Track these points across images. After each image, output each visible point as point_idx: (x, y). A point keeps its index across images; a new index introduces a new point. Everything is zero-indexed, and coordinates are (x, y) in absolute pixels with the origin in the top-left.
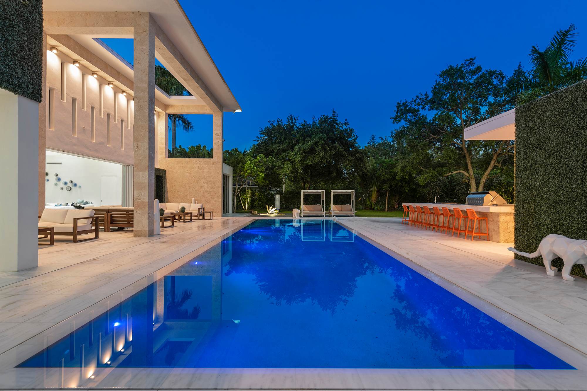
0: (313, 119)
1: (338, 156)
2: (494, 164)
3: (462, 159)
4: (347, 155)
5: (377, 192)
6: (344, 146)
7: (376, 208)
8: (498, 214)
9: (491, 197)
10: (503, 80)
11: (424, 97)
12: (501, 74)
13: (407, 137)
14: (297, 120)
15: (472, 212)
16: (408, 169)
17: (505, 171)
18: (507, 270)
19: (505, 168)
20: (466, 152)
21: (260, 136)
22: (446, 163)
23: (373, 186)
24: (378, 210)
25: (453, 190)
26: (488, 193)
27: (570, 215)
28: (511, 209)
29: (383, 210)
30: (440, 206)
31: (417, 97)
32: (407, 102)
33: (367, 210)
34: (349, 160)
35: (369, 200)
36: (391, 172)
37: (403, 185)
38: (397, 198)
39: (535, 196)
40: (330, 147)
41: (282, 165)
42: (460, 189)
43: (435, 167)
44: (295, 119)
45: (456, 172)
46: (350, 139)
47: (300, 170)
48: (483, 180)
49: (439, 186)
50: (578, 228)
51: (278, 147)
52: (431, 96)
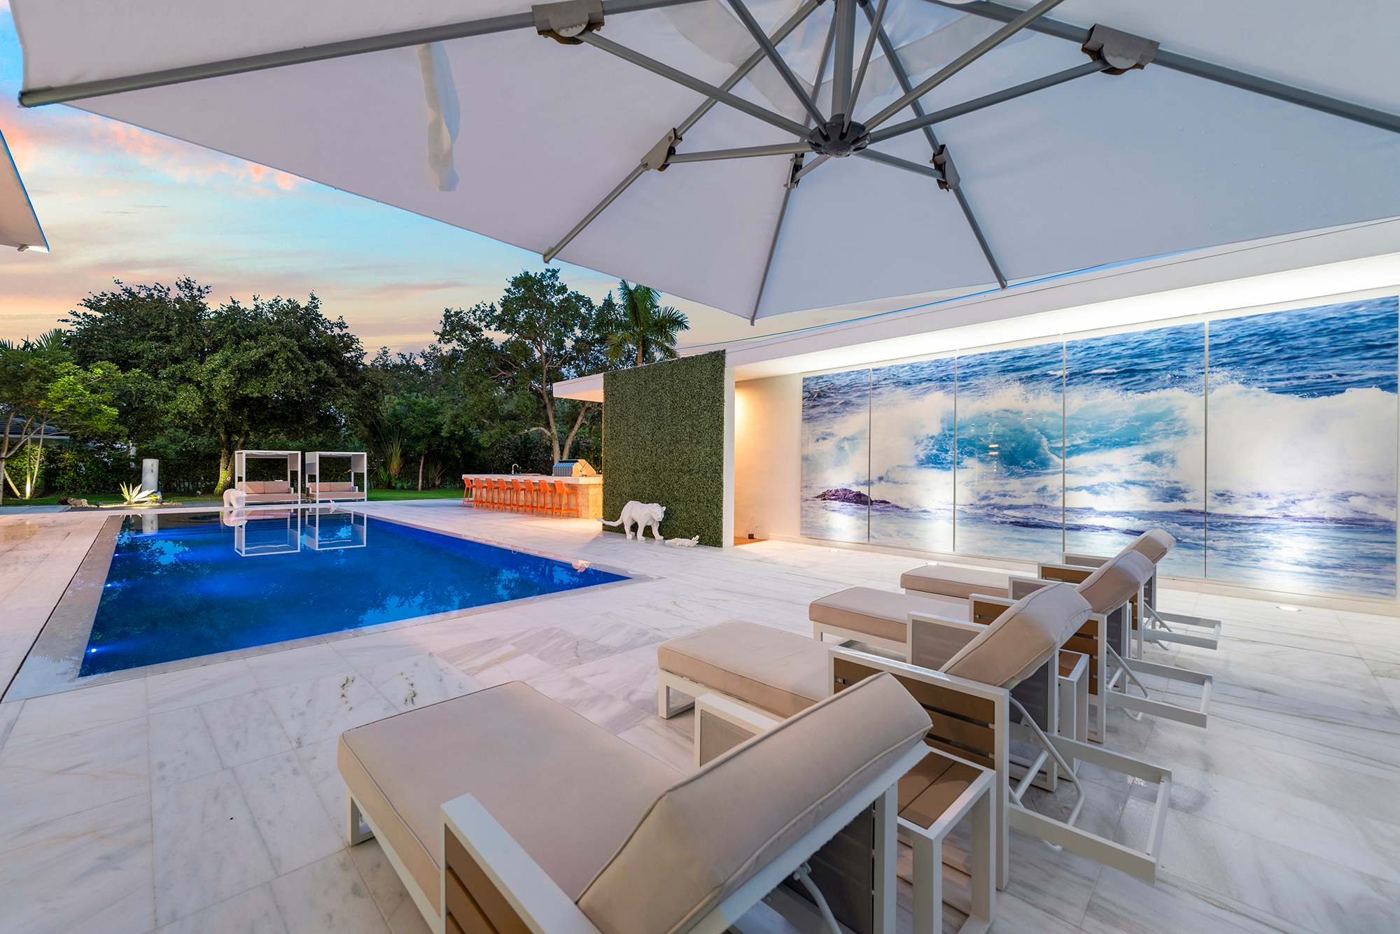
0: (255, 299)
1: (324, 384)
2: (582, 421)
3: (541, 410)
4: (343, 386)
5: (402, 456)
6: (336, 367)
7: (399, 485)
8: (588, 486)
9: (581, 466)
10: (591, 310)
11: (488, 309)
12: (589, 301)
13: (463, 368)
14: (208, 292)
15: (561, 484)
16: (463, 420)
17: (594, 432)
18: (596, 539)
19: (594, 427)
20: (547, 401)
21: (82, 310)
22: (519, 415)
23: (394, 445)
24: (402, 488)
25: (527, 455)
26: (577, 461)
27: (644, 482)
28: (599, 480)
29: (414, 488)
30: (521, 478)
31: (478, 306)
32: (461, 312)
33: (382, 488)
34: (347, 395)
35: (386, 470)
36: (429, 423)
37: (452, 445)
38: (439, 467)
39: (619, 466)
40: (306, 366)
41: (171, 393)
42: (537, 454)
43: (504, 419)
44: (199, 290)
45: (534, 429)
46: (348, 355)
47: (223, 406)
48: (569, 443)
49: (508, 448)
50: (648, 494)
51: (156, 348)
52: (499, 310)
